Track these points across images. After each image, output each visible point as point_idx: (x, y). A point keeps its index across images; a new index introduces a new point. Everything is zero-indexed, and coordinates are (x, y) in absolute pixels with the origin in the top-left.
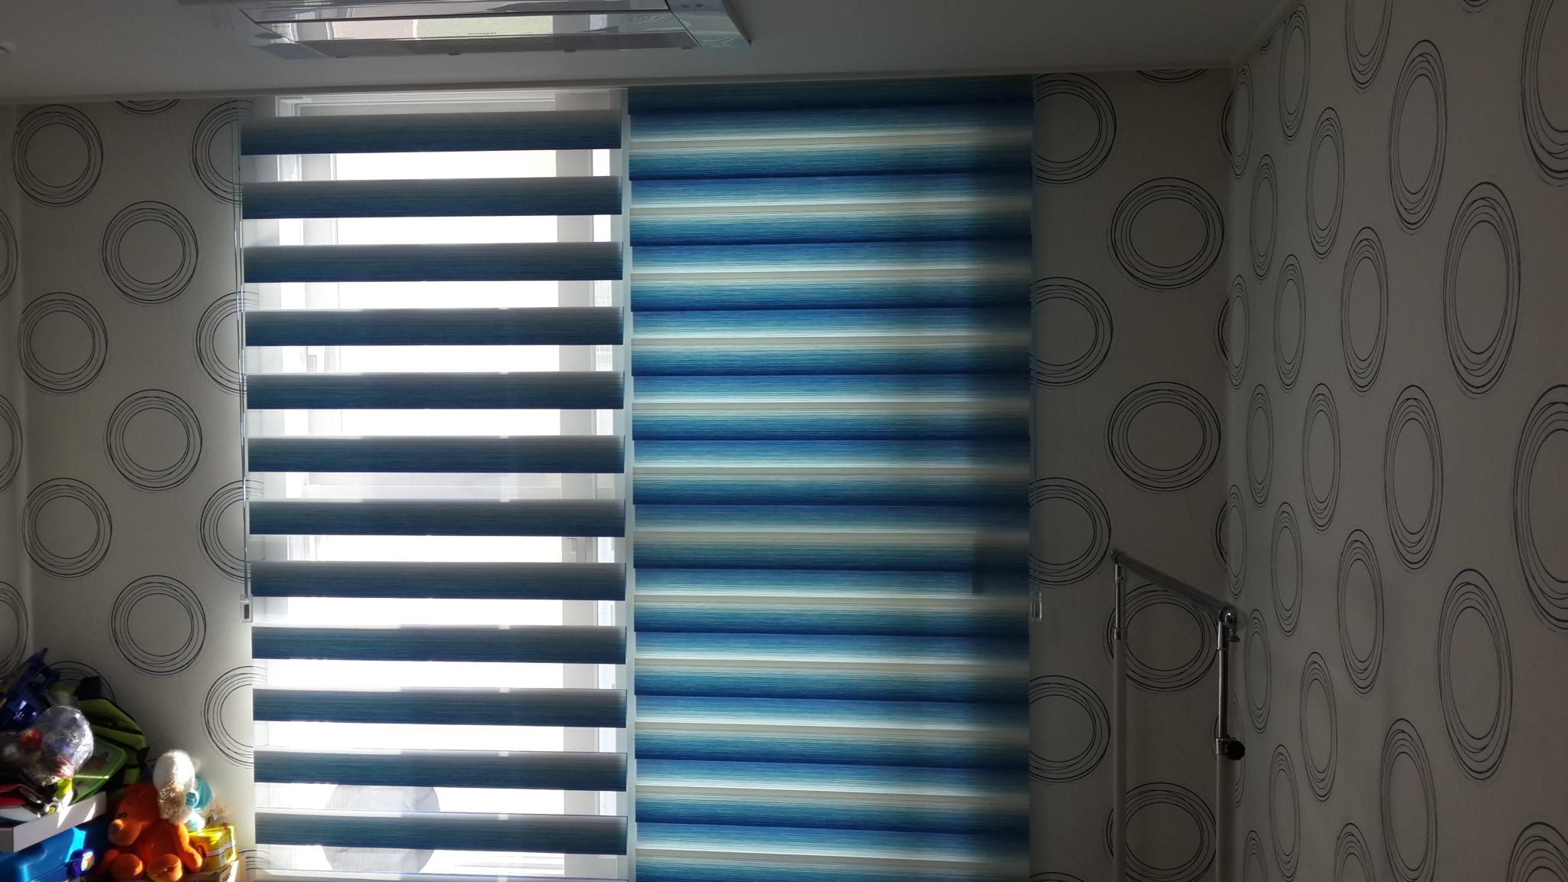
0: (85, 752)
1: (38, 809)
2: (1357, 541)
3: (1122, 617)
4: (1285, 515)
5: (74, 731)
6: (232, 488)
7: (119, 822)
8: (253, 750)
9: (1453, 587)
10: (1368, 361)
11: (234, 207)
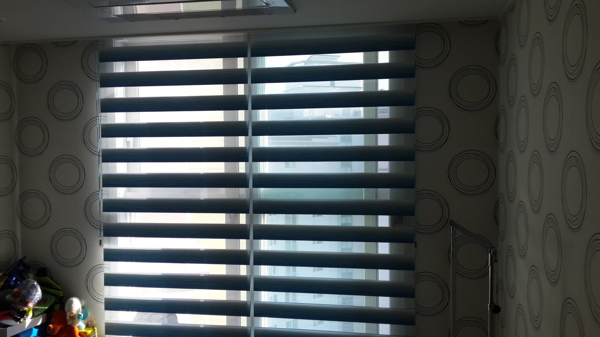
0: (38, 298)
1: (18, 320)
2: (550, 219)
3: (454, 248)
4: (521, 206)
5: (33, 289)
6: (96, 194)
7: (51, 326)
8: (104, 297)
9: (591, 241)
10: (555, 140)
11: (96, 82)
